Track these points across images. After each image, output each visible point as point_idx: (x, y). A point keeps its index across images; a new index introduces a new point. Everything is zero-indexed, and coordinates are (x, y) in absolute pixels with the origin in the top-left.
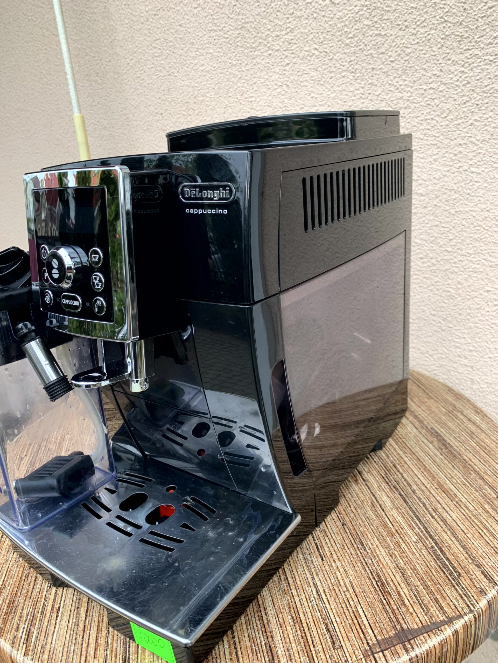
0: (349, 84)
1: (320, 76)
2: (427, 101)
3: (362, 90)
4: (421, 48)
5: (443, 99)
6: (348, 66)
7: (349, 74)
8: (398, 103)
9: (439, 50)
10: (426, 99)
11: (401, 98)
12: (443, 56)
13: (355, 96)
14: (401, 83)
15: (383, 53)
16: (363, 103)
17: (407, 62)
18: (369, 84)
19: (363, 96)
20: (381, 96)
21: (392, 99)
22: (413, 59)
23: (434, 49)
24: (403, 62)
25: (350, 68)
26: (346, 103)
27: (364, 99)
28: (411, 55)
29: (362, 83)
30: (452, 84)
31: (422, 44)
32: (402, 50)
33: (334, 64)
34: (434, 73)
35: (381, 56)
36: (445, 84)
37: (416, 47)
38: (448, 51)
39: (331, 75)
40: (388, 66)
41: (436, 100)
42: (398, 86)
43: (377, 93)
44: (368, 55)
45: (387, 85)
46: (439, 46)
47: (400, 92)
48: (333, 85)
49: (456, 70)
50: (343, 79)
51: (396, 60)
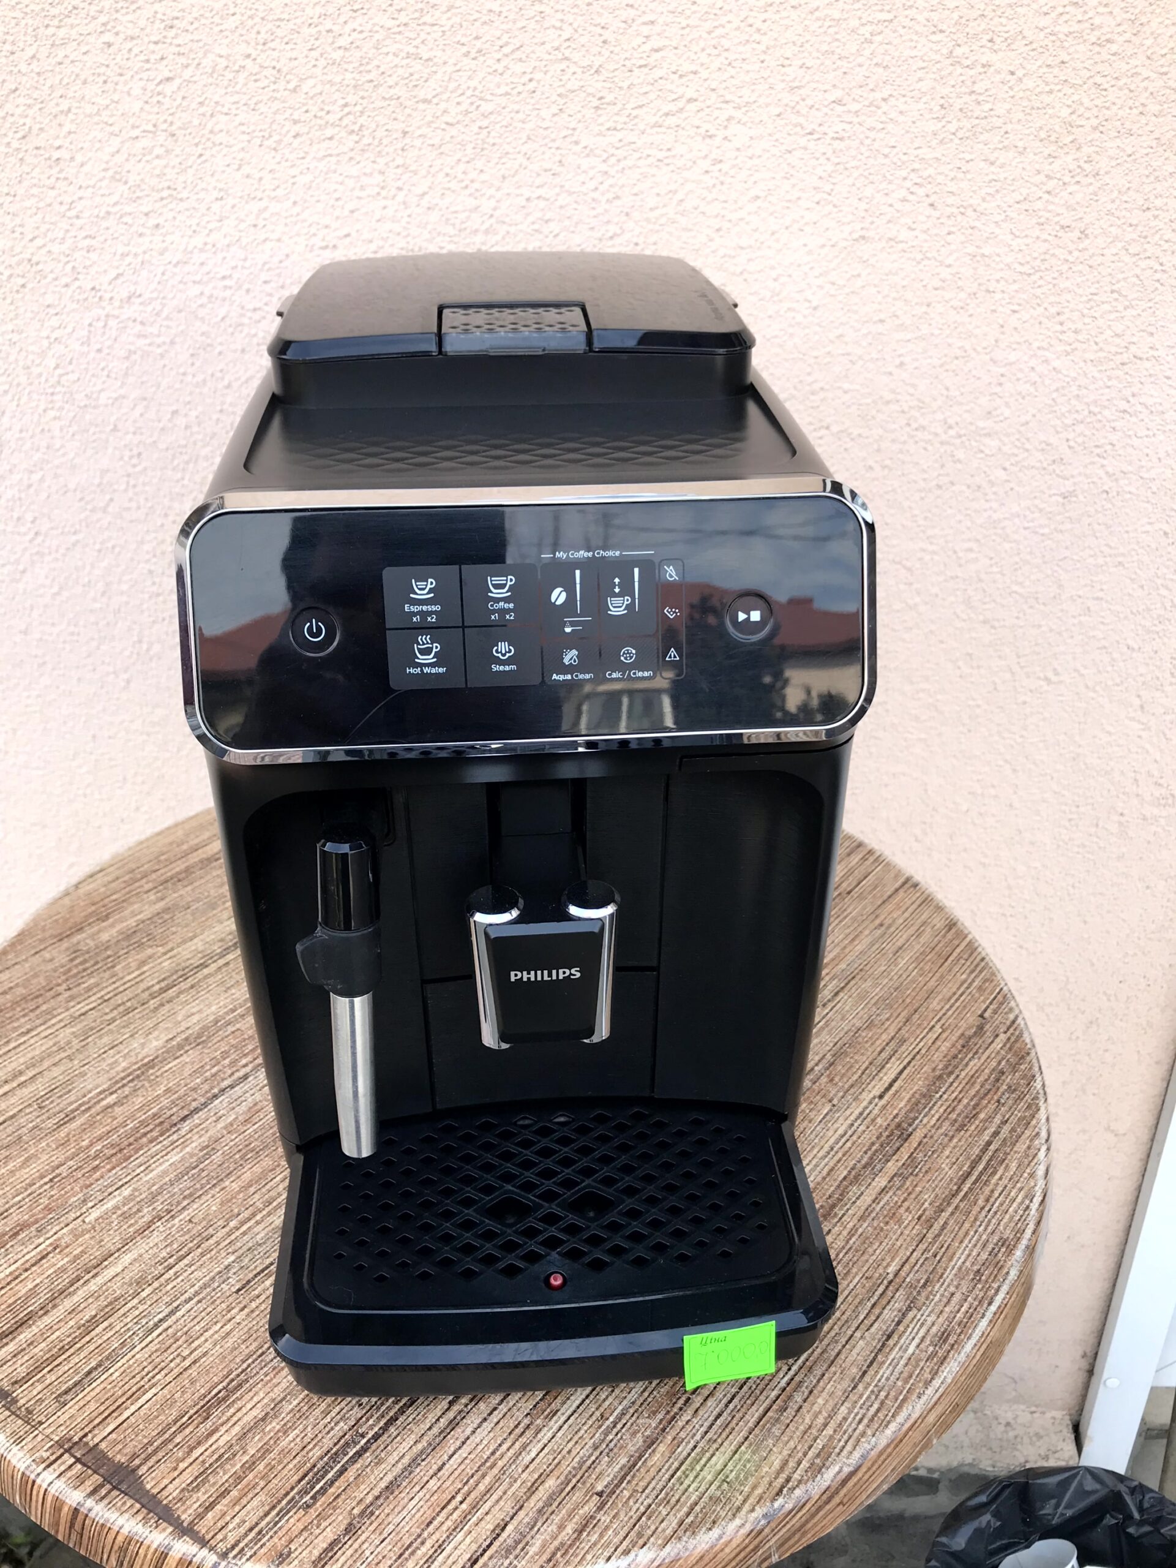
0: (347, 157)
1: (266, 126)
2: (533, 223)
3: (381, 178)
4: (516, 107)
5: (567, 223)
6: (339, 116)
7: (343, 134)
8: (468, 218)
9: (556, 119)
10: (531, 219)
11: (477, 208)
12: (565, 133)
13: (362, 188)
14: (473, 175)
15: (425, 101)
16: (385, 208)
17: (485, 132)
18: (398, 167)
19: (384, 193)
20: (427, 197)
21: (452, 209)
22: (498, 126)
23: (543, 113)
24: (475, 129)
25: (345, 122)
26: (340, 203)
27: (384, 198)
28: (492, 117)
29: (378, 160)
30: (585, 194)
31: (517, 99)
32: (472, 104)
33: (304, 105)
34: (547, 166)
35: (421, 106)
36: (570, 193)
37: (503, 101)
38: (572, 126)
39: (297, 128)
40: (439, 131)
41: (552, 226)
42: (467, 182)
43: (419, 191)
44: (391, 99)
45: (441, 175)
46: (555, 109)
47: (470, 195)
48: (302, 155)
49: (593, 168)
50: (327, 144)
51: (458, 122)
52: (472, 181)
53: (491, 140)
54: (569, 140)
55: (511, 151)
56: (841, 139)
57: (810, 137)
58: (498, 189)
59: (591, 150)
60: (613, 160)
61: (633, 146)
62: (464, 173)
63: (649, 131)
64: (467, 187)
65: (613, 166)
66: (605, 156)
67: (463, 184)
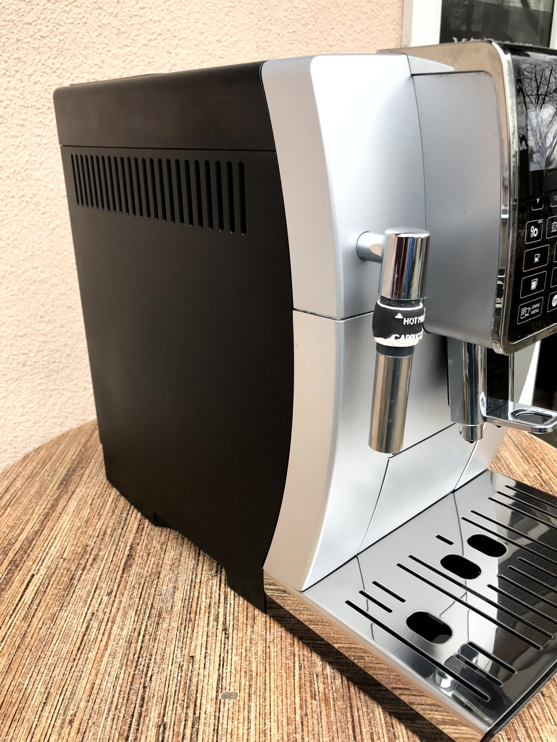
52: (58, 69)
53: (66, 47)
54: (105, 49)
55: (77, 53)
56: (222, 58)
57: (209, 56)
58: (72, 74)
59: (117, 56)
60: (127, 61)
61: (136, 55)
62: (53, 64)
63: (142, 48)
64: (55, 72)
65: (128, 64)
66: (124, 59)
67: (53, 70)
